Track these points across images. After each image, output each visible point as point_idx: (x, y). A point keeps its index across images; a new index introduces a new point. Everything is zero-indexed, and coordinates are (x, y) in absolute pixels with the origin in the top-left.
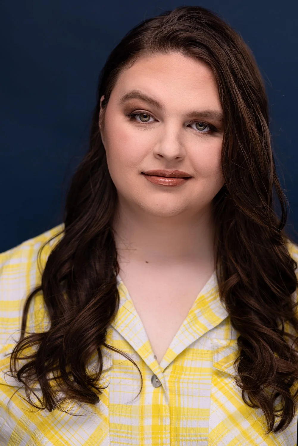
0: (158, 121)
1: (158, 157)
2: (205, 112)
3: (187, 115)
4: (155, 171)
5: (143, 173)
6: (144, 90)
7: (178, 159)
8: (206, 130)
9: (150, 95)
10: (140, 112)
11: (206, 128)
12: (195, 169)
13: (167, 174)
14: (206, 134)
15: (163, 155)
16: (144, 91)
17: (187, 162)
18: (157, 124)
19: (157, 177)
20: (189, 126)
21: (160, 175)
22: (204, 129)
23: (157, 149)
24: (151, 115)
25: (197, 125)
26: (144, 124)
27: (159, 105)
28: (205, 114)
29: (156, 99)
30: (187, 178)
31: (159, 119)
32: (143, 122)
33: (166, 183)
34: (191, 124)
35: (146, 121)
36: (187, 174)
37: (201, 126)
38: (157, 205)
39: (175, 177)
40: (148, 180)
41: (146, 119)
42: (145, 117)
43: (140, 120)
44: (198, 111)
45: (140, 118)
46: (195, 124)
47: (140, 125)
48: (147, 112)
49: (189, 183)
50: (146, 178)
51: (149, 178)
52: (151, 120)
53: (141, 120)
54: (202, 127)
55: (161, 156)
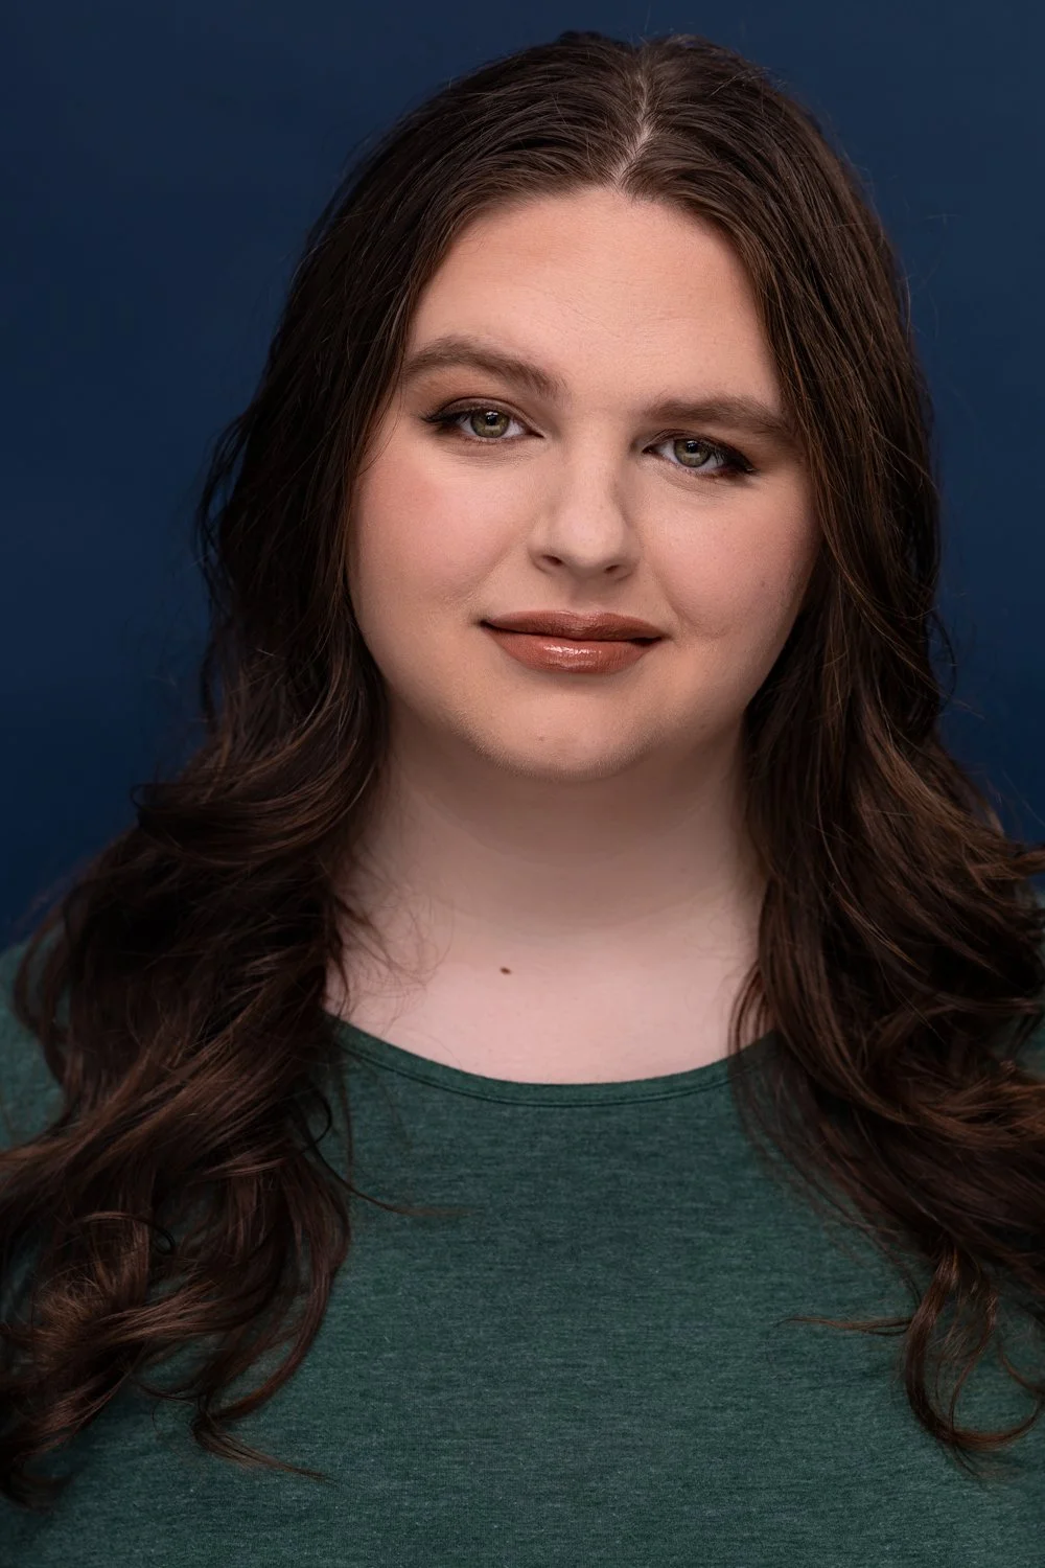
0: (540, 436)
1: (545, 565)
2: (709, 403)
3: (645, 413)
4: (532, 614)
5: (487, 625)
6: (489, 334)
7: (615, 572)
8: (712, 464)
9: (511, 352)
10: (475, 405)
11: (713, 457)
12: (678, 609)
13: (577, 627)
14: (712, 477)
15: (562, 559)
16: (489, 337)
17: (645, 583)
18: (533, 444)
19: (536, 637)
20: (652, 451)
21: (548, 629)
22: (704, 462)
23: (540, 538)
24: (511, 413)
25: (680, 449)
26: (488, 443)
27: (545, 383)
28: (708, 411)
29: (538, 363)
30: (646, 639)
31: (543, 428)
32: (484, 440)
33: (568, 658)
34: (656, 445)
35: (492, 435)
36: (647, 625)
37: (693, 450)
38: (541, 739)
39: (605, 637)
40: (504, 648)
41: (497, 428)
42: (493, 422)
43: (473, 433)
44: (683, 400)
45: (472, 424)
46: (673, 443)
47: (473, 447)
48: (499, 403)
49: (655, 657)
50: (496, 641)
51: (509, 640)
52: (514, 430)
53: (475, 430)
54: (696, 456)
55: (556, 561)
